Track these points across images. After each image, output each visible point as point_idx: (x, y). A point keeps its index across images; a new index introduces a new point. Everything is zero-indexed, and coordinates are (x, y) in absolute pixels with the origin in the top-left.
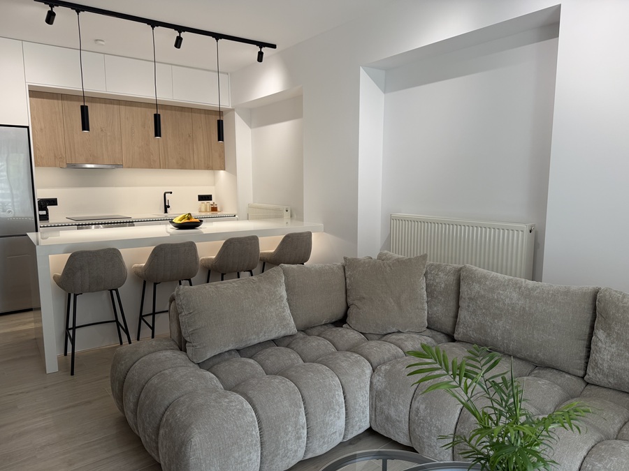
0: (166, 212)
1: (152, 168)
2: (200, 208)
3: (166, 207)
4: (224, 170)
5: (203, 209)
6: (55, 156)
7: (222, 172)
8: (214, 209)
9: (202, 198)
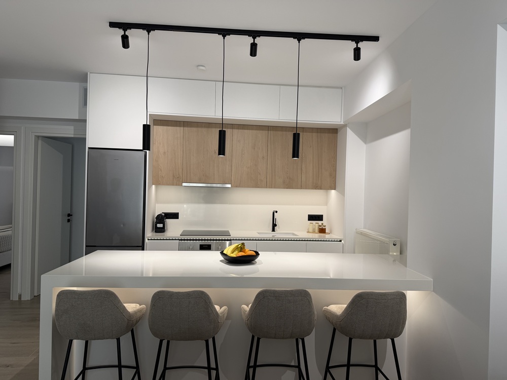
0: (273, 230)
1: (259, 187)
2: (308, 229)
3: (274, 225)
4: (335, 189)
5: (311, 230)
6: (174, 176)
7: (333, 191)
8: (322, 231)
9: (312, 218)
